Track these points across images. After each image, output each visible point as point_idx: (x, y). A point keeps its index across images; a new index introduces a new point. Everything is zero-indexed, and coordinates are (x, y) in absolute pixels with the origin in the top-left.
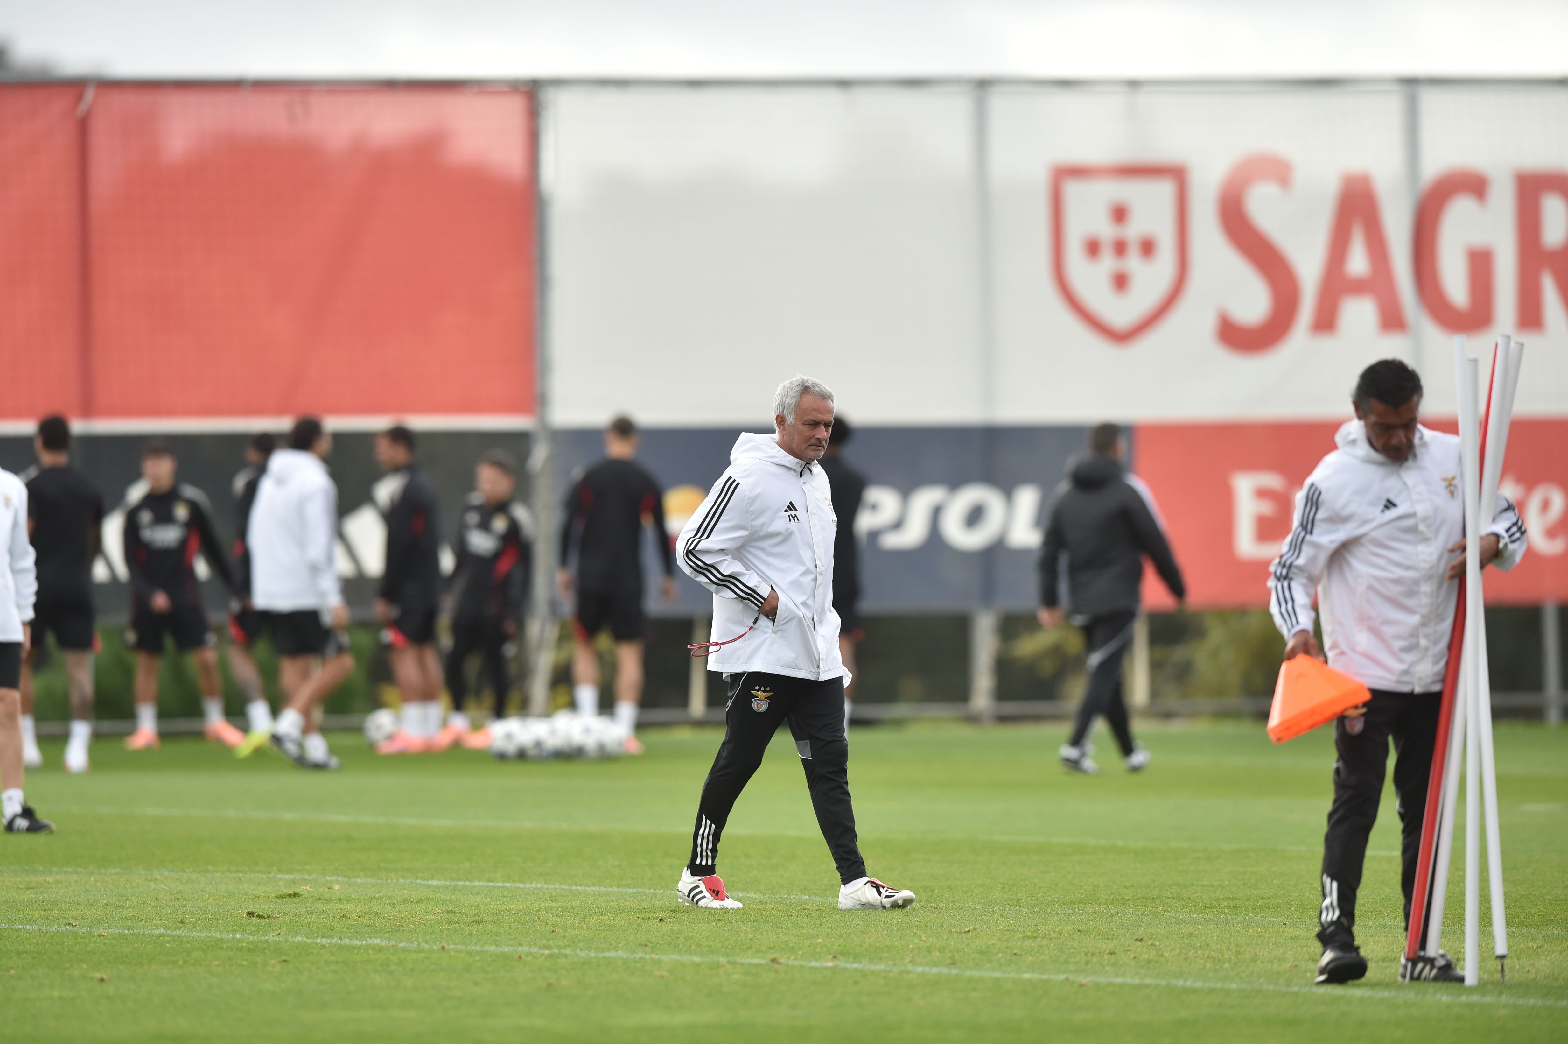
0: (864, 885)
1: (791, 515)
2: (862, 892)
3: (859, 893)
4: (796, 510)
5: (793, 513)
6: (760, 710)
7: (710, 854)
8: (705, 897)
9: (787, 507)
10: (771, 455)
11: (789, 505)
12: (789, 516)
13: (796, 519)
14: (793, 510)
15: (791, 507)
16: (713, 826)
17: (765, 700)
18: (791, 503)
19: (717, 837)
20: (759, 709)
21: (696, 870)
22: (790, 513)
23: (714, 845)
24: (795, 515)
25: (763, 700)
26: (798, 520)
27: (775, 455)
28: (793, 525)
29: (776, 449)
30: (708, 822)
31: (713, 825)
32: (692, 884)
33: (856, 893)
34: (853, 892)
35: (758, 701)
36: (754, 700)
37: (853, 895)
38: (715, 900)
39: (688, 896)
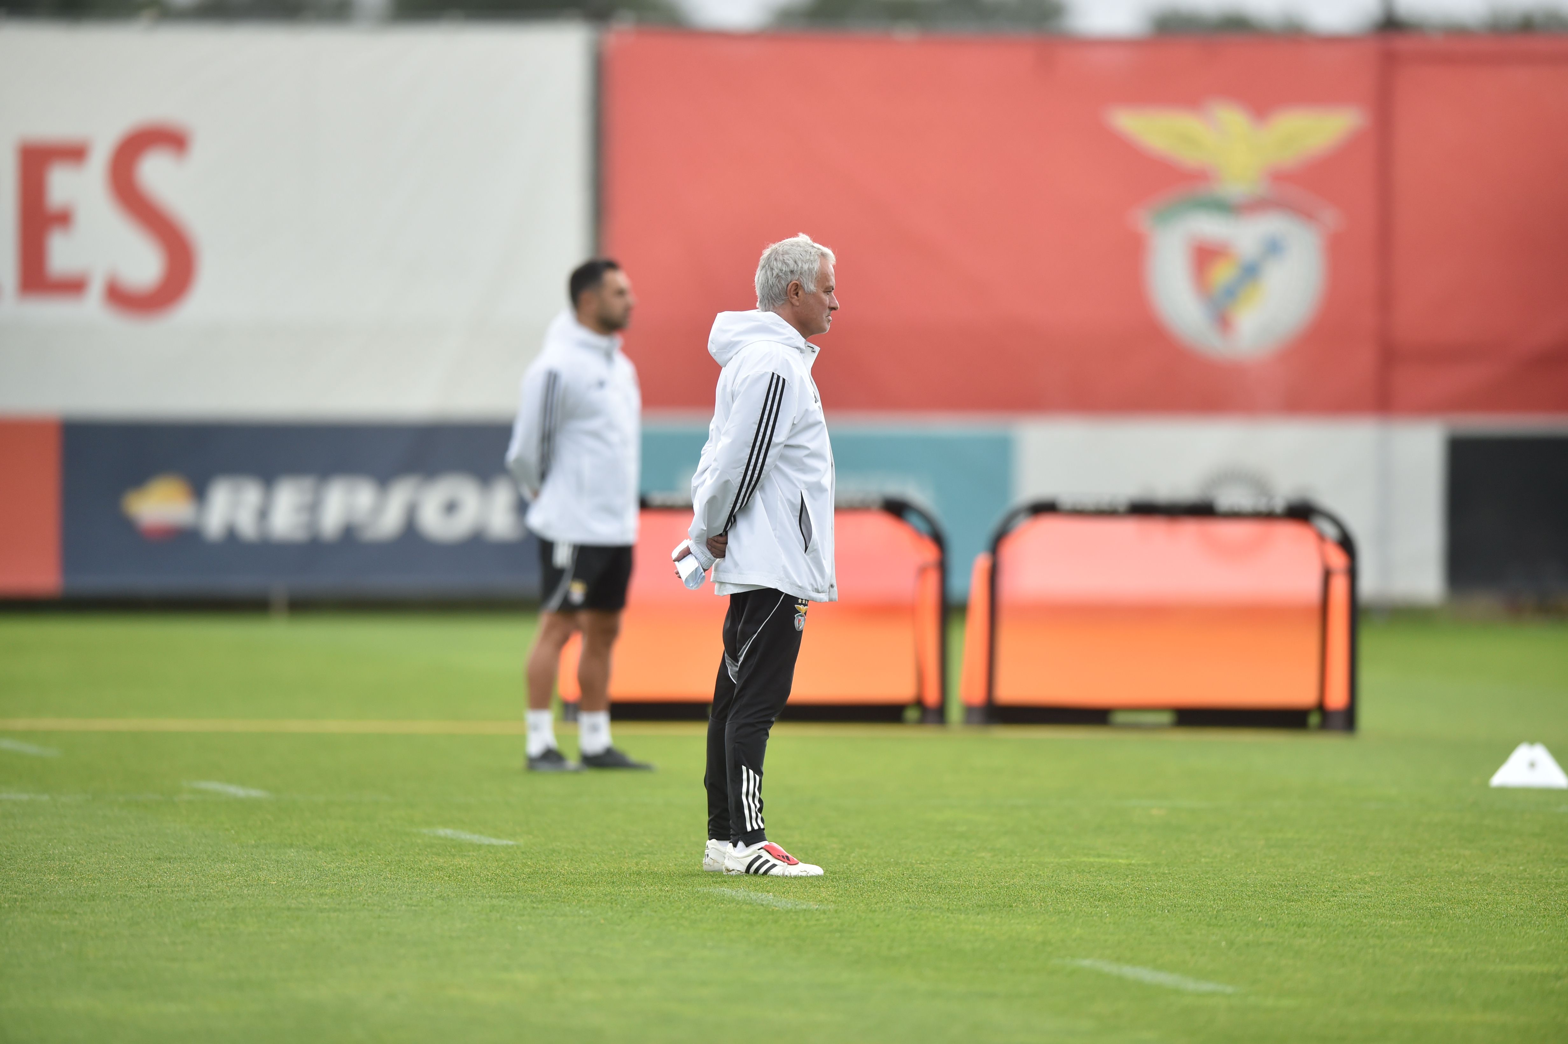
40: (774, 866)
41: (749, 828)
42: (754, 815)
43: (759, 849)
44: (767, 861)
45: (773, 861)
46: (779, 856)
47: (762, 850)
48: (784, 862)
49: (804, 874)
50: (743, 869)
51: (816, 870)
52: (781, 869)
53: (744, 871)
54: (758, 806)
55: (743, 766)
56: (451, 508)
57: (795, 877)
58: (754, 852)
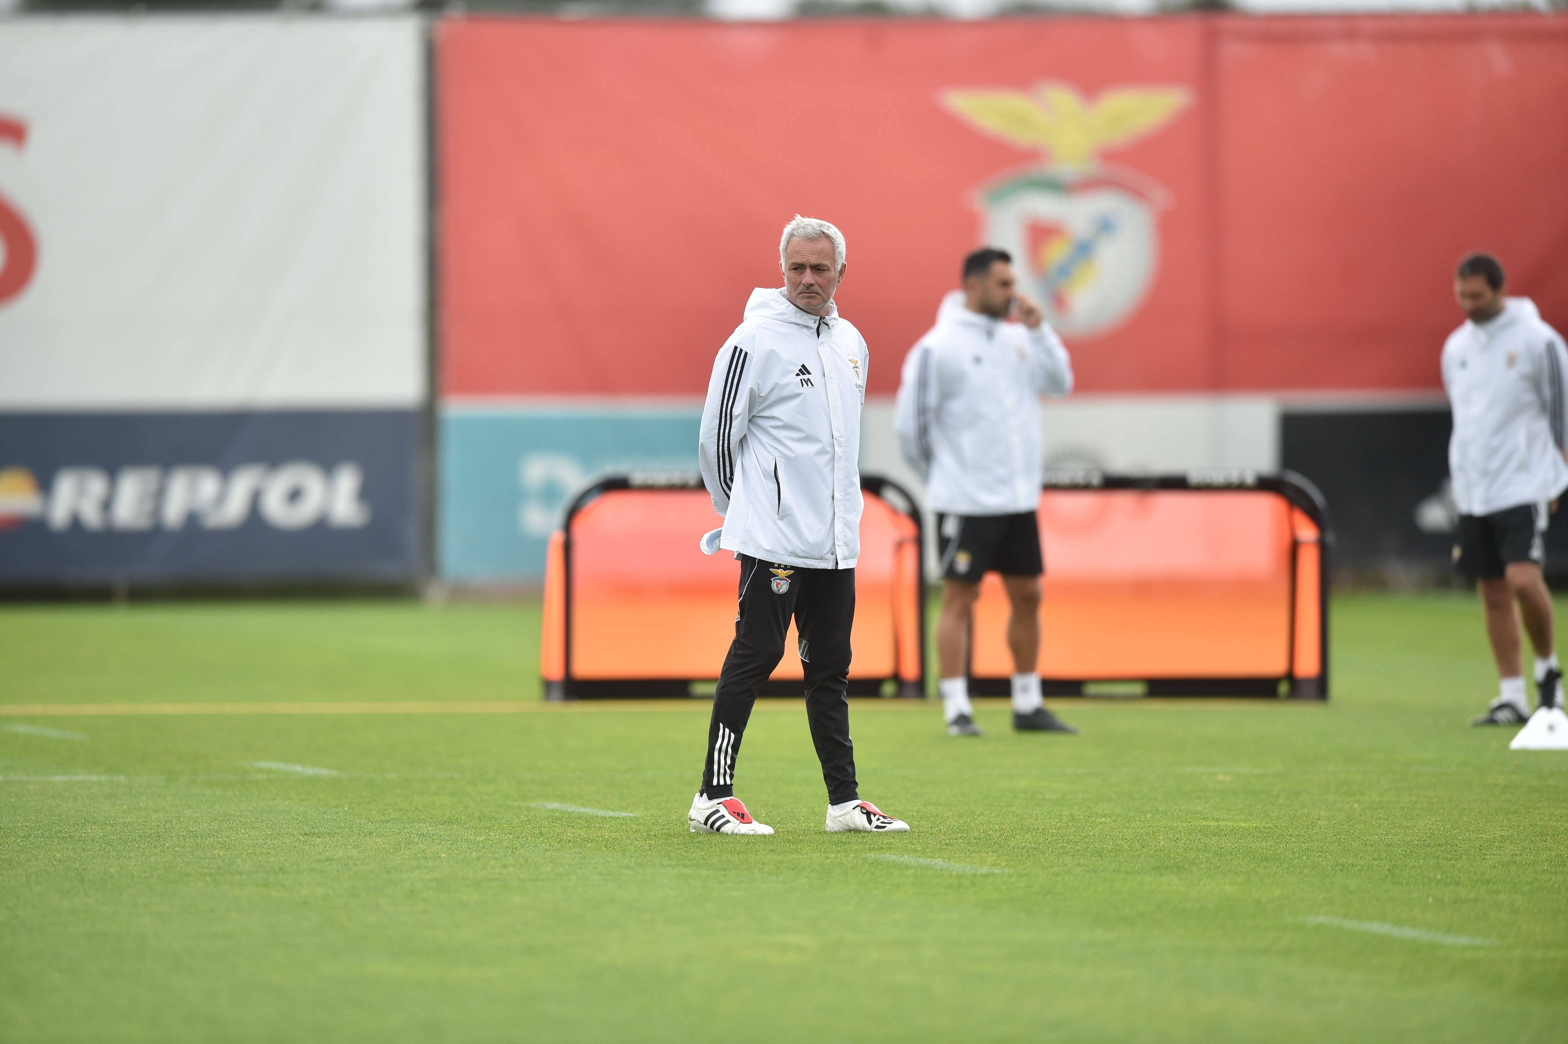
0: (854, 809)
1: (804, 379)
2: (851, 816)
3: (848, 817)
4: (809, 373)
5: (806, 377)
6: (781, 591)
7: (728, 771)
8: (730, 822)
9: (799, 371)
10: (780, 312)
11: (801, 369)
12: (801, 380)
13: (809, 383)
14: (806, 374)
15: (804, 370)
16: (733, 735)
17: (786, 580)
18: (803, 366)
19: (736, 748)
20: (779, 590)
21: (712, 791)
22: (802, 377)
23: (733, 759)
24: (809, 379)
25: (784, 579)
26: (812, 385)
27: (784, 311)
28: (806, 390)
29: (785, 305)
30: (727, 730)
31: (732, 733)
32: (710, 809)
33: (844, 817)
34: (841, 816)
35: (778, 581)
36: (774, 580)
37: (840, 819)
38: (741, 824)
39: (706, 823)
40: (728, 822)
41: (715, 782)
42: (722, 771)
43: (718, 804)
44: (723, 816)
45: (728, 817)
46: (735, 813)
47: (721, 805)
48: (737, 820)
49: (752, 833)
50: (703, 821)
51: (768, 830)
52: (734, 826)
53: (703, 823)
54: (729, 762)
55: (721, 724)
56: (295, 495)
57: (743, 835)
58: (713, 806)
